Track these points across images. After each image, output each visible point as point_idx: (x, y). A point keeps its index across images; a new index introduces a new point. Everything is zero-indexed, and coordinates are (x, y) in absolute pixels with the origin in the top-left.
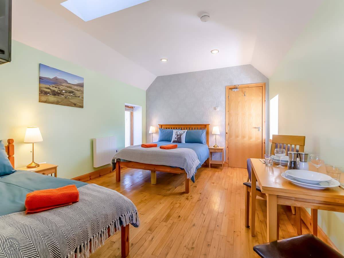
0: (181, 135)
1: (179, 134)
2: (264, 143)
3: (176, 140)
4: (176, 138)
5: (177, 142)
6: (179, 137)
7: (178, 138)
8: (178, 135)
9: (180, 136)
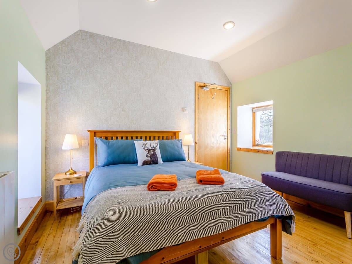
0: (154, 149)
1: (150, 148)
2: (229, 152)
3: (149, 159)
4: (147, 156)
5: (150, 164)
6: (152, 153)
7: (151, 156)
8: (149, 150)
9: (154, 152)
